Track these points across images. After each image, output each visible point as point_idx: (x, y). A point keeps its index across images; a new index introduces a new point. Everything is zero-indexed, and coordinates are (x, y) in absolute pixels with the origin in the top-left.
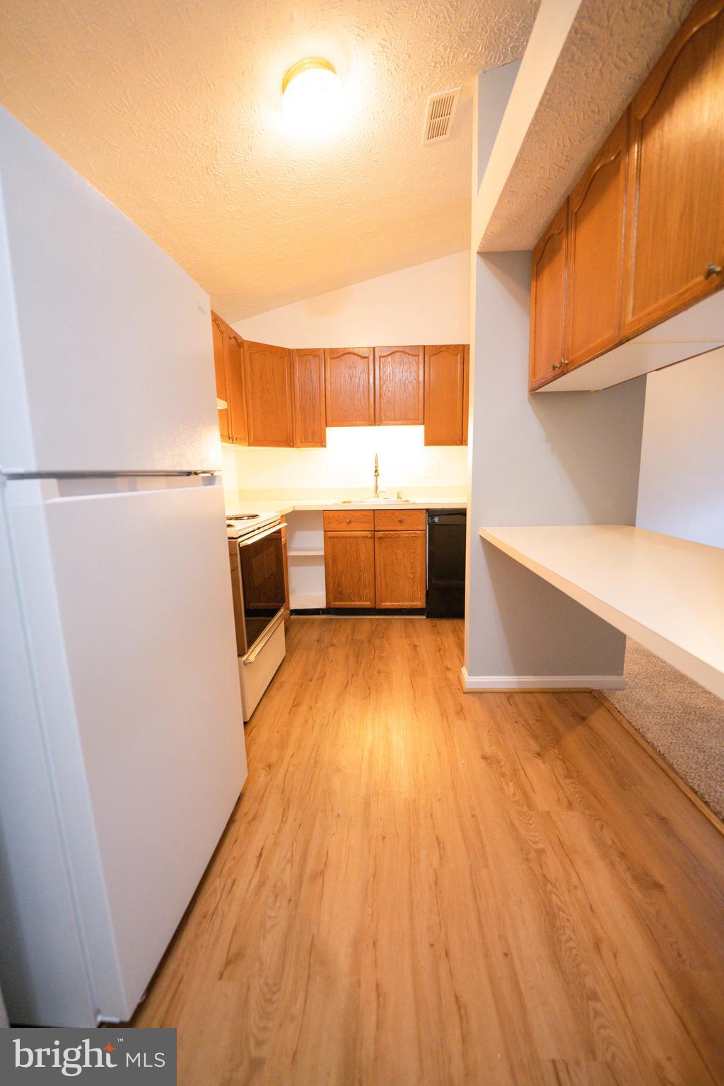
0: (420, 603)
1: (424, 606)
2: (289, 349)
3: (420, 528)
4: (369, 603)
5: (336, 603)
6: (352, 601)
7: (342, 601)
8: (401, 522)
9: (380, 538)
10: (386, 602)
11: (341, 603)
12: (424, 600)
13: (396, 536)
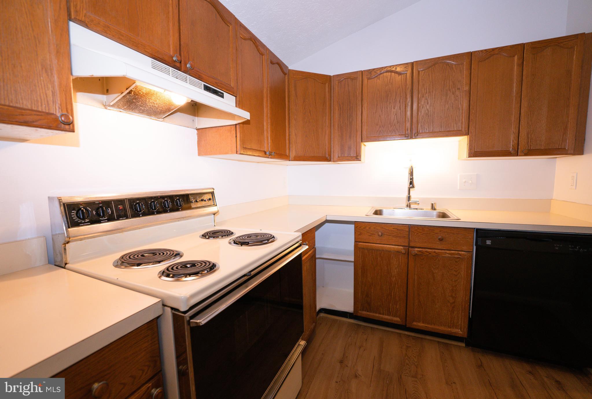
0: (460, 331)
1: (465, 336)
2: (330, 76)
3: (465, 248)
4: (398, 319)
5: (364, 312)
6: (380, 313)
7: (371, 312)
8: (441, 240)
9: (416, 255)
10: (419, 322)
11: (368, 313)
12: (466, 330)
13: (434, 254)
